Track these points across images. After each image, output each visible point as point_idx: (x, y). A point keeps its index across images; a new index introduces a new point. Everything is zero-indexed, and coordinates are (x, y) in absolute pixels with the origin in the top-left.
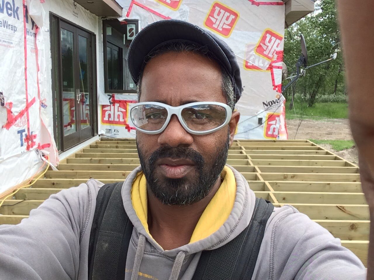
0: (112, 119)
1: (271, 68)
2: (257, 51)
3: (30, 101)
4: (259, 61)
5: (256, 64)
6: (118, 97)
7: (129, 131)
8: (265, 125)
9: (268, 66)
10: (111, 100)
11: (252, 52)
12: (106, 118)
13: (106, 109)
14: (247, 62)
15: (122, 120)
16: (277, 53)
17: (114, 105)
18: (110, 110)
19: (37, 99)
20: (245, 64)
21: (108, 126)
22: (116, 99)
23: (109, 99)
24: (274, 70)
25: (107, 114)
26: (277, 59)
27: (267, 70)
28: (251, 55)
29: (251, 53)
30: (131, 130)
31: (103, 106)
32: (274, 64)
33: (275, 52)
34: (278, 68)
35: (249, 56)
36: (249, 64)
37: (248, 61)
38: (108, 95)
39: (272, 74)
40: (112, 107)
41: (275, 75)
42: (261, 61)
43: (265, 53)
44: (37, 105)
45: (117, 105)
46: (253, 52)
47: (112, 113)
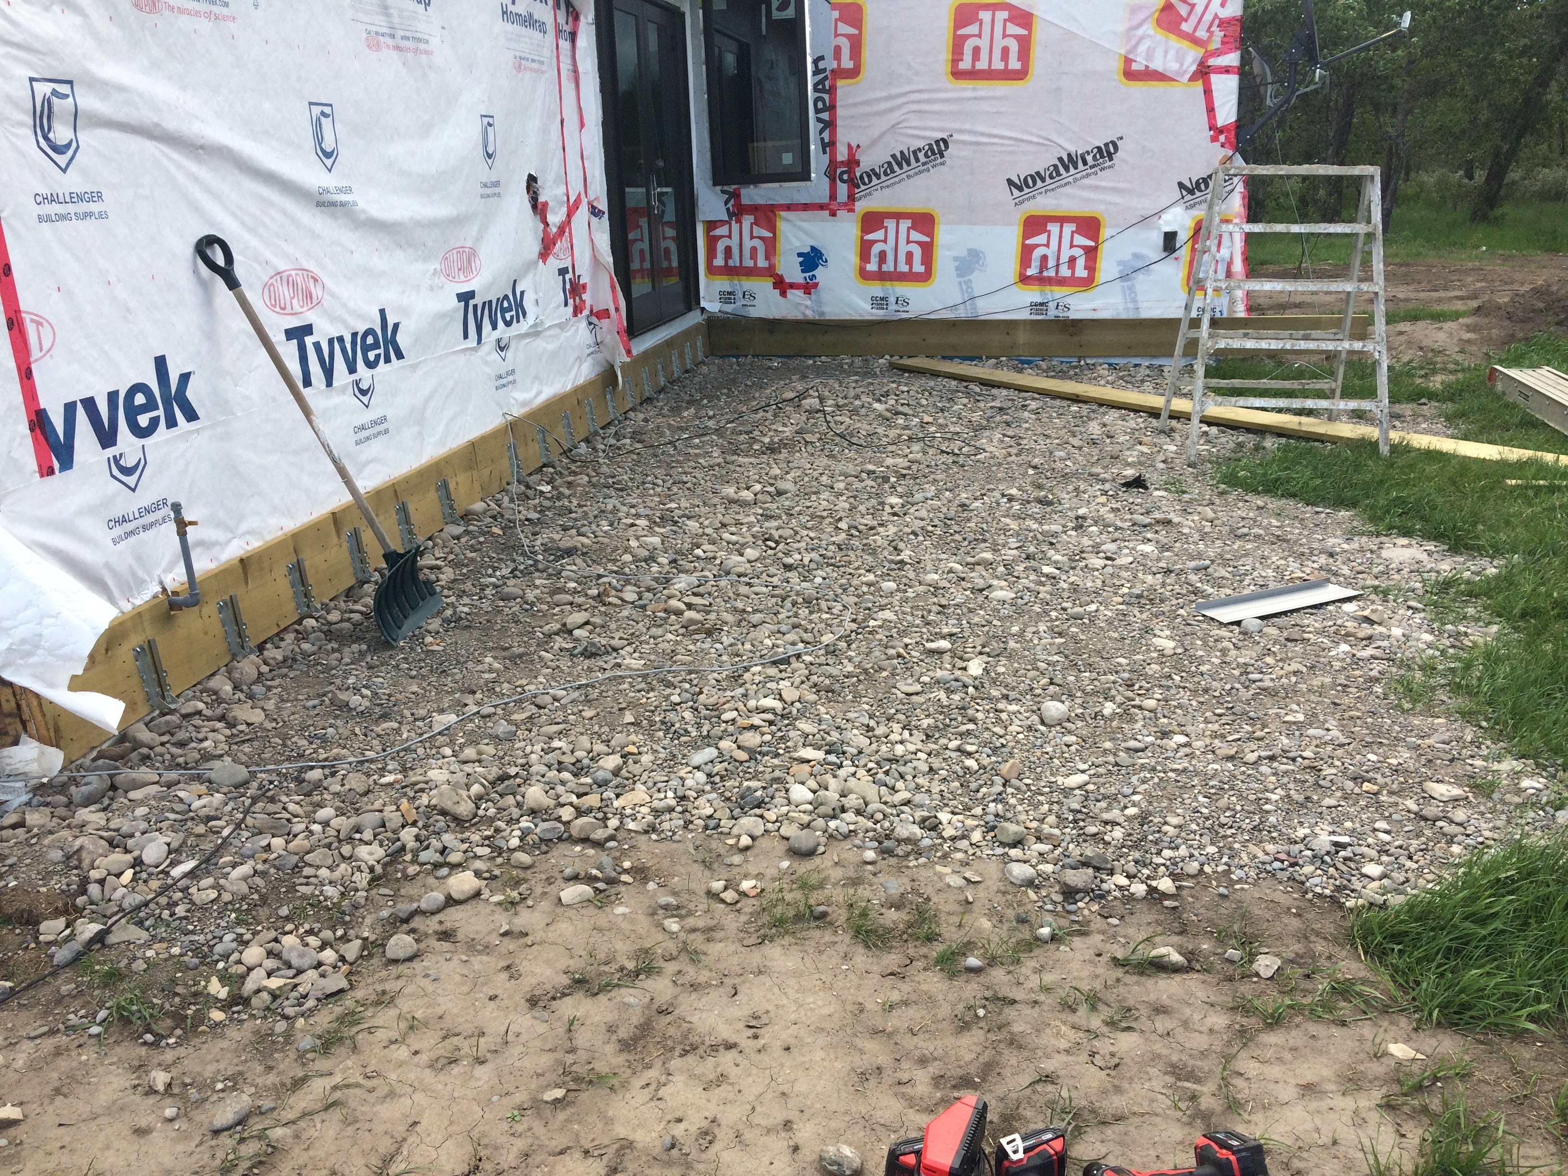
0: (735, 261)
1: (1203, 72)
2: (1159, 23)
3: (572, 201)
4: (1165, 56)
5: (1157, 65)
6: (753, 195)
7: (783, 294)
8: (1184, 253)
9: (1194, 68)
10: (730, 205)
11: (1145, 27)
12: (719, 261)
13: (718, 232)
14: (1128, 61)
15: (762, 263)
16: (1223, 24)
17: (739, 221)
18: (730, 237)
19: (583, 196)
20: (1122, 65)
21: (723, 284)
22: (745, 201)
23: (726, 203)
24: (1214, 78)
25: (721, 246)
26: (1223, 43)
27: (1191, 79)
28: (1141, 39)
29: (1140, 32)
30: (790, 293)
31: (711, 225)
32: (1212, 62)
33: (1217, 22)
34: (1227, 70)
35: (1133, 42)
36: (1135, 67)
37: (1131, 56)
38: (723, 192)
39: (1208, 92)
40: (735, 227)
41: (1215, 94)
42: (1172, 54)
43: (1184, 27)
44: (583, 212)
45: (747, 220)
46: (1149, 28)
47: (734, 243)
